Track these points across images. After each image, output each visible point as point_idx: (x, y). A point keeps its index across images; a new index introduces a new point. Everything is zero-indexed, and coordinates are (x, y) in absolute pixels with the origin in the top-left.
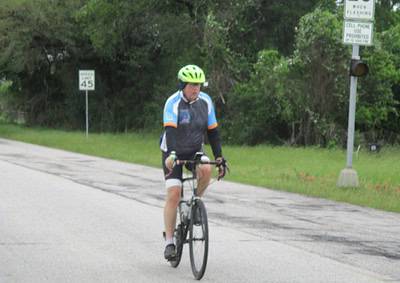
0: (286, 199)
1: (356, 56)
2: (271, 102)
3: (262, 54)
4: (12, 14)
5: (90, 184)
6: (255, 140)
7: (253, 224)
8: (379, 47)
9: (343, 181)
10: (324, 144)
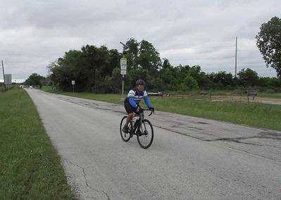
1: (123, 77)
9: (121, 100)
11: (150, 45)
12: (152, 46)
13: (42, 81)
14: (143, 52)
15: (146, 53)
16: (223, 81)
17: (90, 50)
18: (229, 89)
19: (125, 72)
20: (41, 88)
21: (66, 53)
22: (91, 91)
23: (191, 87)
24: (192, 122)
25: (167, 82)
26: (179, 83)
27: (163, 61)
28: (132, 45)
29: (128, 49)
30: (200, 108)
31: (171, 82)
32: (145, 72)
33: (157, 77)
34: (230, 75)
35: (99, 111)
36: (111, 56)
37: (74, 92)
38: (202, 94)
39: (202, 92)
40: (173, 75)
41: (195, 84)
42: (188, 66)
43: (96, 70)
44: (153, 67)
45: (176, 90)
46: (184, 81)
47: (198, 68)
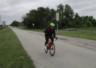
1: (58, 21)
3: (49, 21)
12: (70, 7)
13: (18, 24)
14: (66, 10)
15: (67, 10)
17: (41, 10)
19: (59, 19)
20: (18, 27)
21: (30, 11)
23: (89, 26)
24: (93, 43)
25: (77, 23)
26: (83, 24)
27: (75, 14)
28: (61, 7)
29: (59, 9)
31: (80, 23)
32: (67, 19)
33: (73, 21)
36: (51, 12)
37: (34, 29)
38: (95, 29)
39: (95, 28)
40: (80, 20)
41: (91, 25)
42: (87, 16)
43: (44, 19)
44: (71, 16)
45: (82, 28)
46: (85, 23)
47: (92, 17)
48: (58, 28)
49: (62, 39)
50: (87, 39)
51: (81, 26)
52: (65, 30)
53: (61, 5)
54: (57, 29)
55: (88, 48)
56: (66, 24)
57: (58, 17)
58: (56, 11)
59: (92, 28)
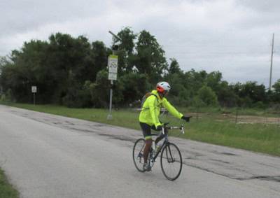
0: (92, 124)
1: (112, 83)
2: (90, 96)
3: (87, 82)
4: (12, 70)
5: (34, 119)
6: (84, 107)
7: (83, 131)
8: (119, 81)
9: (108, 118)
10: (103, 107)
11: (152, 38)
12: (155, 40)
14: (139, 48)
15: (146, 50)
16: (252, 95)
17: (63, 43)
18: (261, 107)
19: (116, 76)
21: (25, 43)
22: (61, 104)
23: (208, 103)
26: (191, 97)
27: (169, 63)
28: (126, 37)
29: (119, 43)
30: (222, 132)
31: (180, 93)
32: (143, 78)
34: (262, 87)
35: (76, 134)
36: (93, 51)
37: (36, 104)
38: (224, 113)
39: (223, 110)
40: (182, 83)
41: (213, 98)
42: (204, 71)
43: (71, 72)
44: (155, 70)
45: (187, 106)
46: (198, 92)
47: (219, 75)
48: (113, 103)
49: (122, 137)
50: (197, 140)
51: (184, 101)
52: (133, 112)
53: (128, 31)
54: (109, 108)
55: (199, 168)
56: (138, 92)
57: (116, 70)
58: (108, 49)
59: (216, 109)
